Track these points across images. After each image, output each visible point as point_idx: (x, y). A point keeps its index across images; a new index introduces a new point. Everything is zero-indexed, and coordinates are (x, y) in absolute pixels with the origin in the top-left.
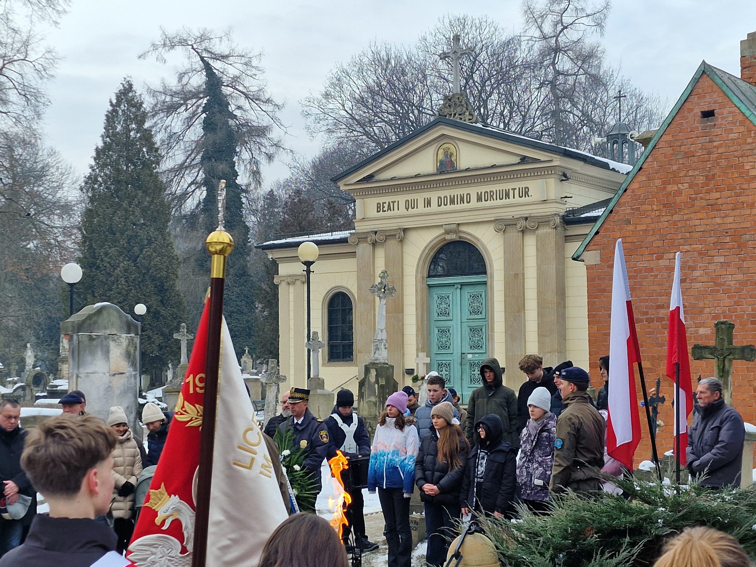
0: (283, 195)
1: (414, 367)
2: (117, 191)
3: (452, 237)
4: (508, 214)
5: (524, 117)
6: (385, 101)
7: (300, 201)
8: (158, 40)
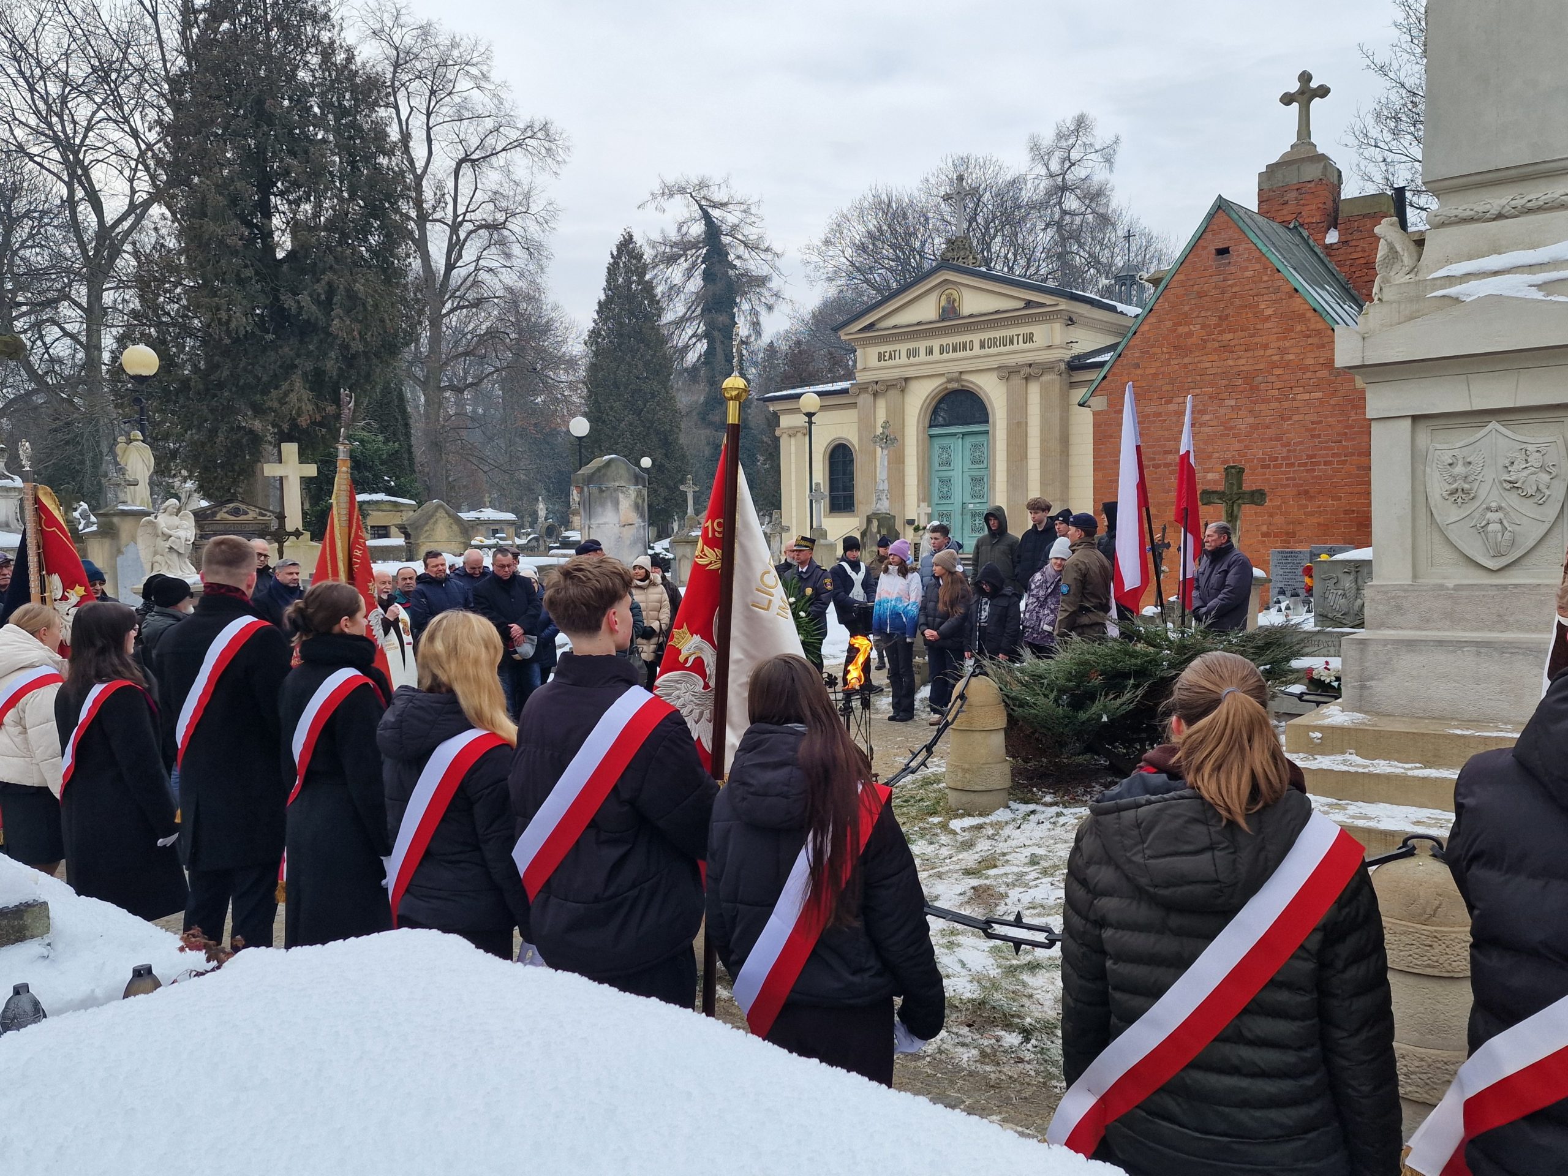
0: (783, 346)
1: (915, 517)
2: (620, 345)
3: (954, 386)
4: (1012, 360)
5: (1029, 259)
6: (886, 246)
7: (800, 352)
8: (657, 188)
